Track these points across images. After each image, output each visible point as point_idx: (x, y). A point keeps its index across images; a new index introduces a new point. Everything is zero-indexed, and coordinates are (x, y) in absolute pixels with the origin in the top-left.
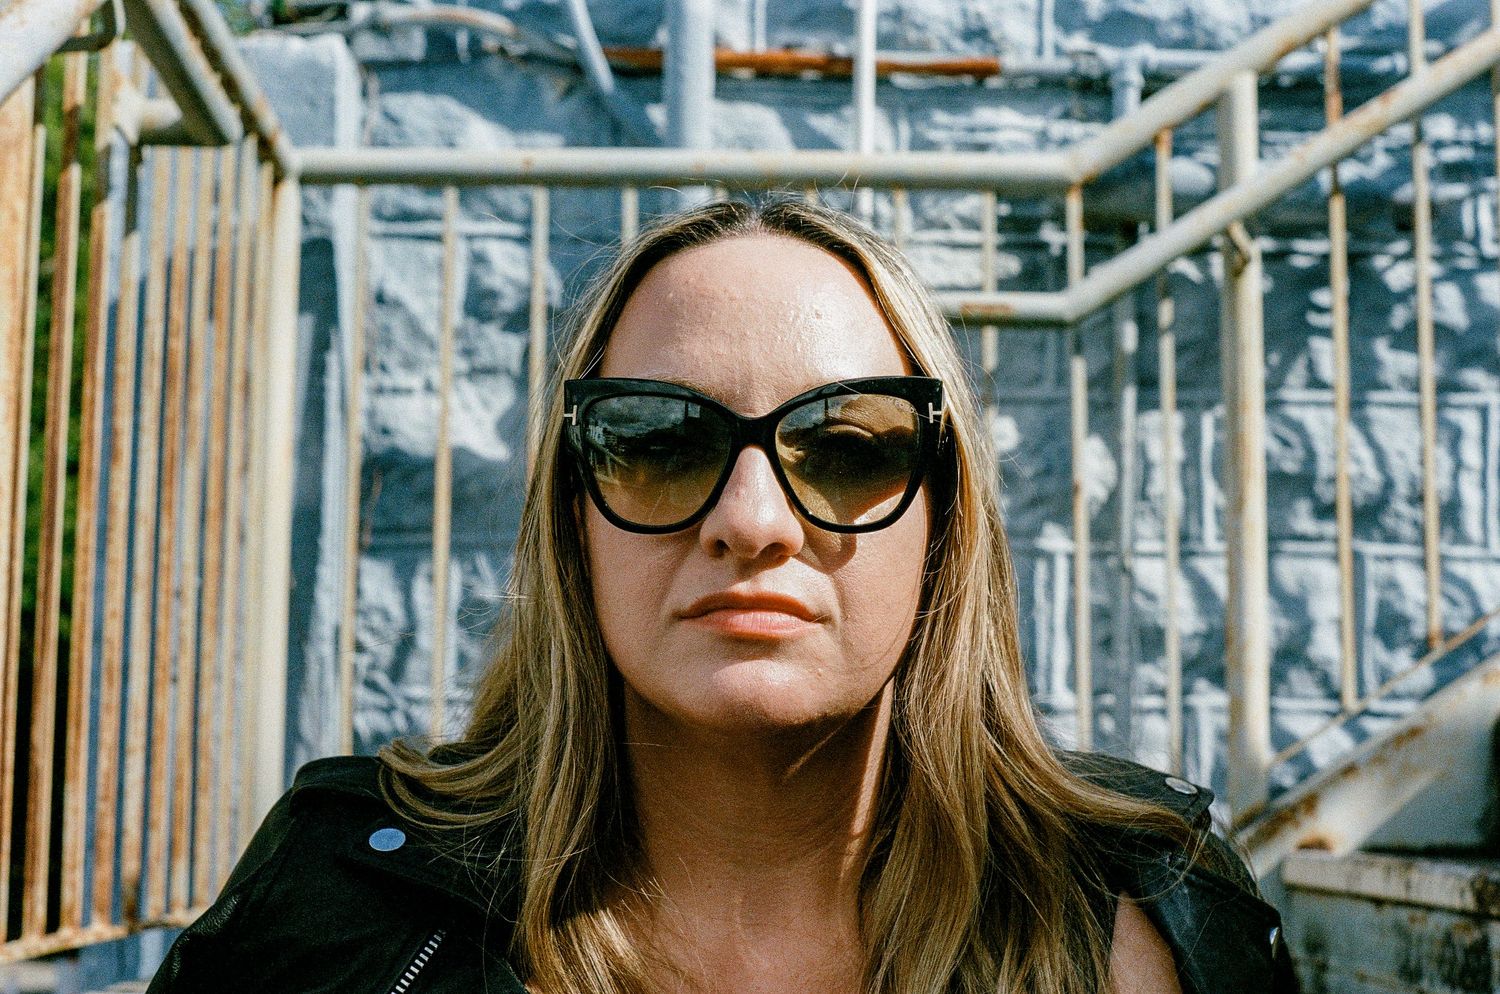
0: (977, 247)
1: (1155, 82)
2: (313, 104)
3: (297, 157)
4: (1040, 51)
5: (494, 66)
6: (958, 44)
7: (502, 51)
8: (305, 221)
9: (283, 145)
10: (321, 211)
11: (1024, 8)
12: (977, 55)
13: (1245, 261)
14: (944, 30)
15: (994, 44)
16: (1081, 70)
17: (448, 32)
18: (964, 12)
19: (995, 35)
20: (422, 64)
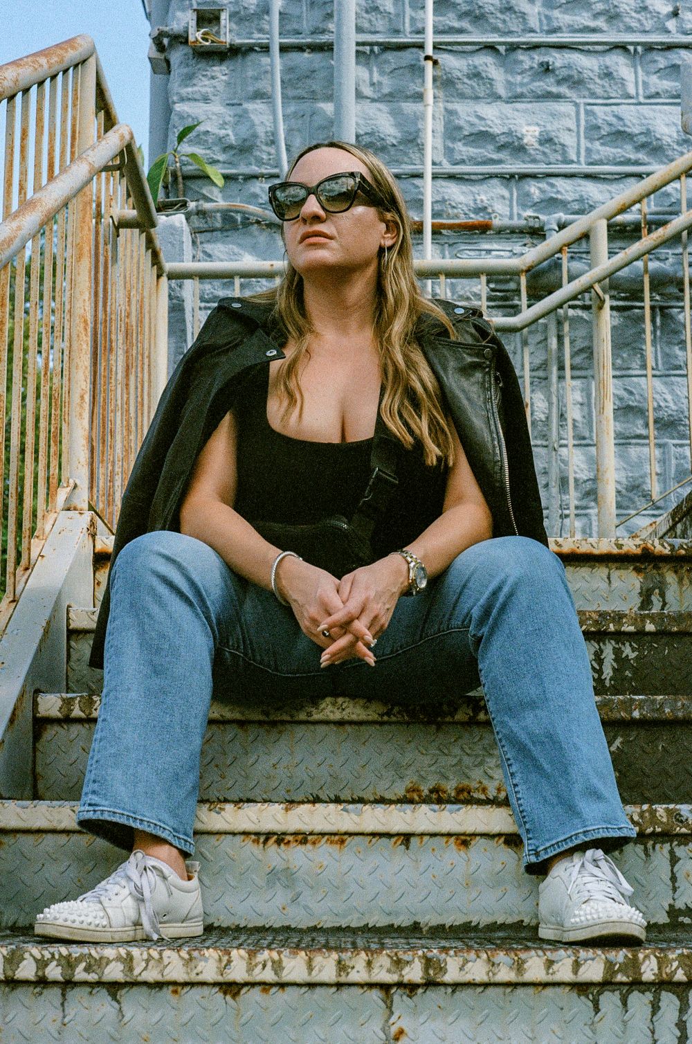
1: (562, 226)
3: (168, 266)
4: (511, 218)
5: (255, 230)
6: (472, 215)
7: (258, 222)
8: (170, 296)
9: (162, 256)
10: (178, 292)
11: (503, 197)
12: (481, 219)
13: (603, 302)
14: (465, 208)
15: (489, 214)
16: (531, 224)
17: (232, 213)
18: (474, 200)
19: (490, 210)
20: (221, 230)
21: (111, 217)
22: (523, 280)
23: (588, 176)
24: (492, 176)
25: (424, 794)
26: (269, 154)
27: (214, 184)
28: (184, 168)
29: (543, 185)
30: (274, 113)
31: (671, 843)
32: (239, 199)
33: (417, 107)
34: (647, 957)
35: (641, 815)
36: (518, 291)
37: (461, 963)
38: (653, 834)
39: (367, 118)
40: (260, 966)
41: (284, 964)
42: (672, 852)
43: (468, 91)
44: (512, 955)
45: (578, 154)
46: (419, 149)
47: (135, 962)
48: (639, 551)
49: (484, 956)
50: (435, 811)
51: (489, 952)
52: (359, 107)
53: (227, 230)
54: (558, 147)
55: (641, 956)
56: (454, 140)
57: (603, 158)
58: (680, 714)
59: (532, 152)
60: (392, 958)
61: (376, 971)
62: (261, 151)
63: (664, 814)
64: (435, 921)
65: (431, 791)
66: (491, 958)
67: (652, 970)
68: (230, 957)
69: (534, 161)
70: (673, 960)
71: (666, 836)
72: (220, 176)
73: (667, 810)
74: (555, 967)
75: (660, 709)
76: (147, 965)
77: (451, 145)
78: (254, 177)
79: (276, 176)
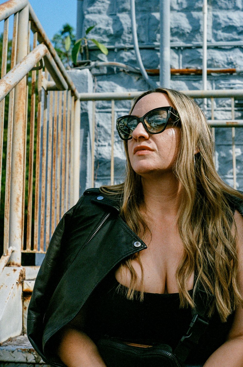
0: (230, 111)
2: (83, 84)
3: (80, 95)
5: (122, 74)
6: (226, 66)
7: (124, 71)
8: (82, 109)
9: (77, 92)
10: (85, 107)
12: (230, 68)
14: (223, 63)
15: (234, 65)
17: (112, 67)
18: (227, 59)
19: (235, 63)
20: (106, 75)
21: (42, 87)
24: (235, 47)
26: (129, 38)
27: (102, 53)
28: (89, 46)
30: (131, 18)
32: (115, 60)
33: (200, 14)
39: (175, 20)
43: (224, 6)
46: (200, 34)
52: (172, 14)
53: (110, 75)
56: (217, 30)
62: (125, 36)
72: (106, 49)
77: (215, 32)
78: (122, 49)
79: (132, 49)
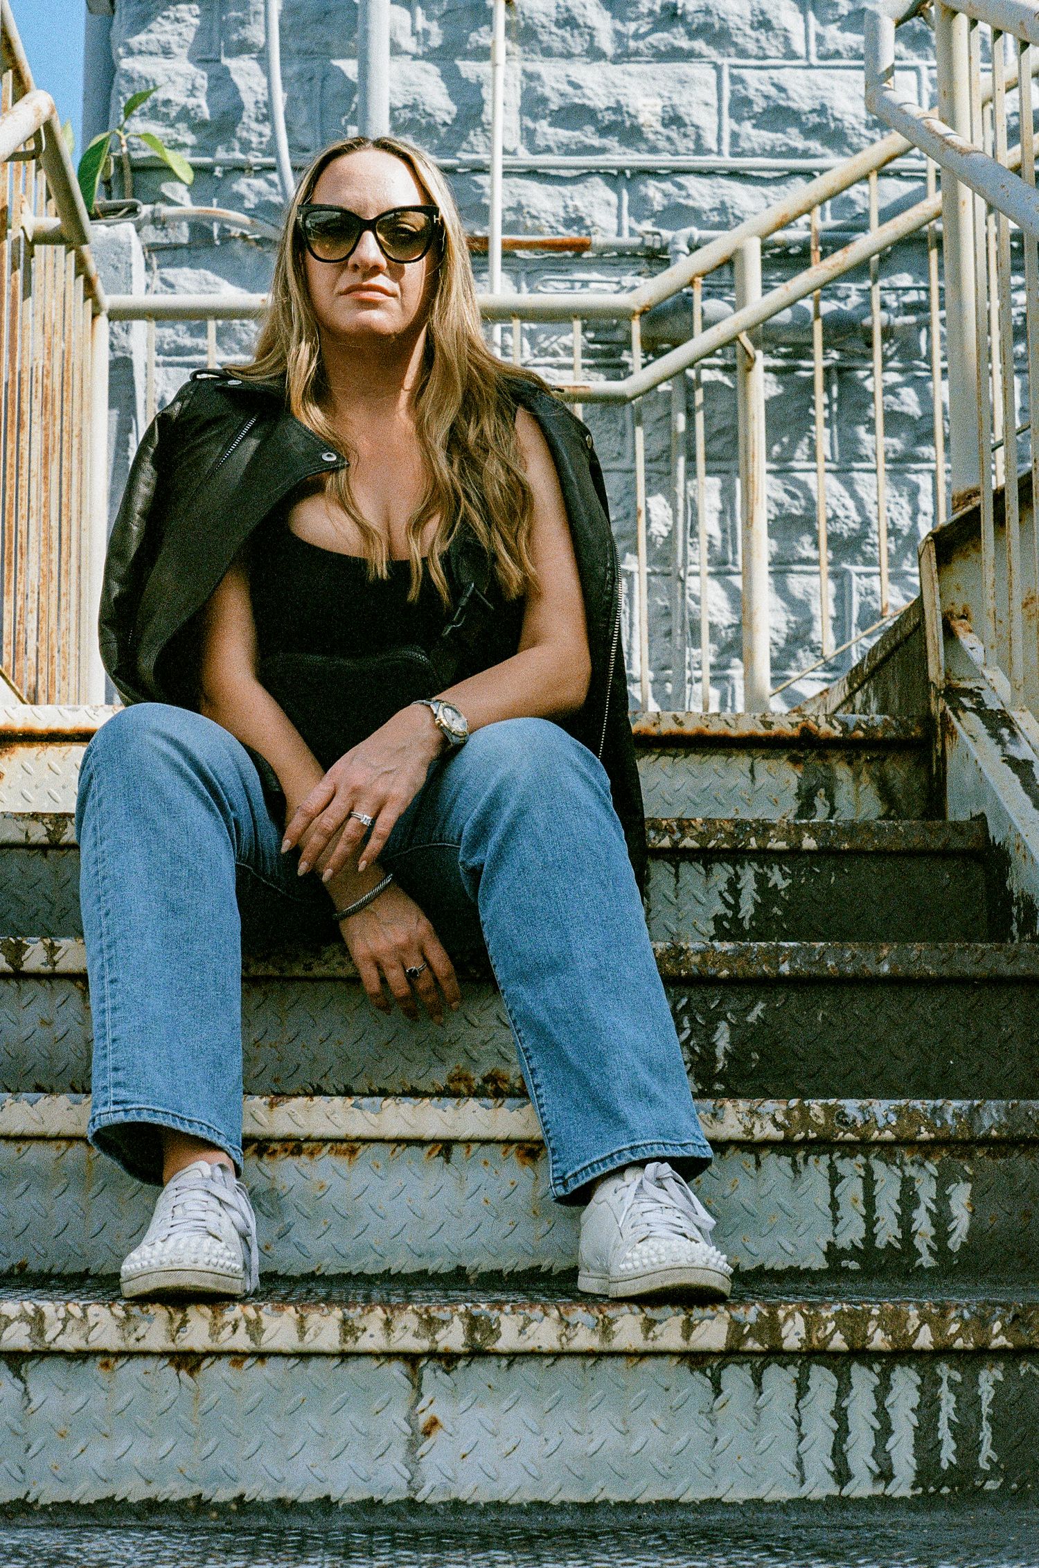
0: (570, 367)
1: (694, 247)
2: (116, 268)
3: (108, 301)
4: (619, 234)
5: (238, 247)
6: (562, 229)
7: (244, 236)
8: (112, 346)
9: (99, 287)
10: (123, 339)
11: (609, 204)
12: (575, 236)
13: (753, 360)
14: (551, 219)
15: (587, 227)
16: (648, 243)
17: (205, 224)
18: (566, 207)
19: (588, 222)
20: (188, 247)
21: (23, 228)
22: (636, 327)
23: (733, 174)
24: (591, 172)
25: (474, 1085)
26: (261, 135)
27: (177, 179)
28: (134, 155)
29: (667, 186)
30: (267, 72)
31: (831, 1155)
32: (215, 201)
33: (484, 68)
34: (789, 1315)
35: (788, 1113)
36: (627, 345)
37: (521, 1324)
38: (805, 1142)
39: (407, 83)
40: (230, 1328)
41: (263, 1326)
42: (832, 1167)
43: (557, 45)
44: (595, 1312)
45: (719, 140)
46: (484, 131)
47: (47, 1322)
48: (795, 732)
49: (555, 1313)
50: (488, 1108)
51: (562, 1308)
52: (395, 66)
53: (197, 248)
54: (690, 130)
55: (781, 1314)
56: (535, 118)
57: (756, 147)
58: (849, 969)
59: (651, 137)
60: (420, 1316)
61: (397, 1334)
62: (248, 130)
63: (821, 1114)
64: (487, 1264)
65: (485, 1080)
66: (565, 1317)
67: (798, 1334)
68: (186, 1316)
69: (654, 150)
70: (828, 1320)
71: (823, 1144)
72: (189, 168)
73: (826, 1108)
74: (658, 1329)
75: (821, 962)
76: (65, 1327)
77: (531, 125)
78: (240, 169)
79: (271, 169)
